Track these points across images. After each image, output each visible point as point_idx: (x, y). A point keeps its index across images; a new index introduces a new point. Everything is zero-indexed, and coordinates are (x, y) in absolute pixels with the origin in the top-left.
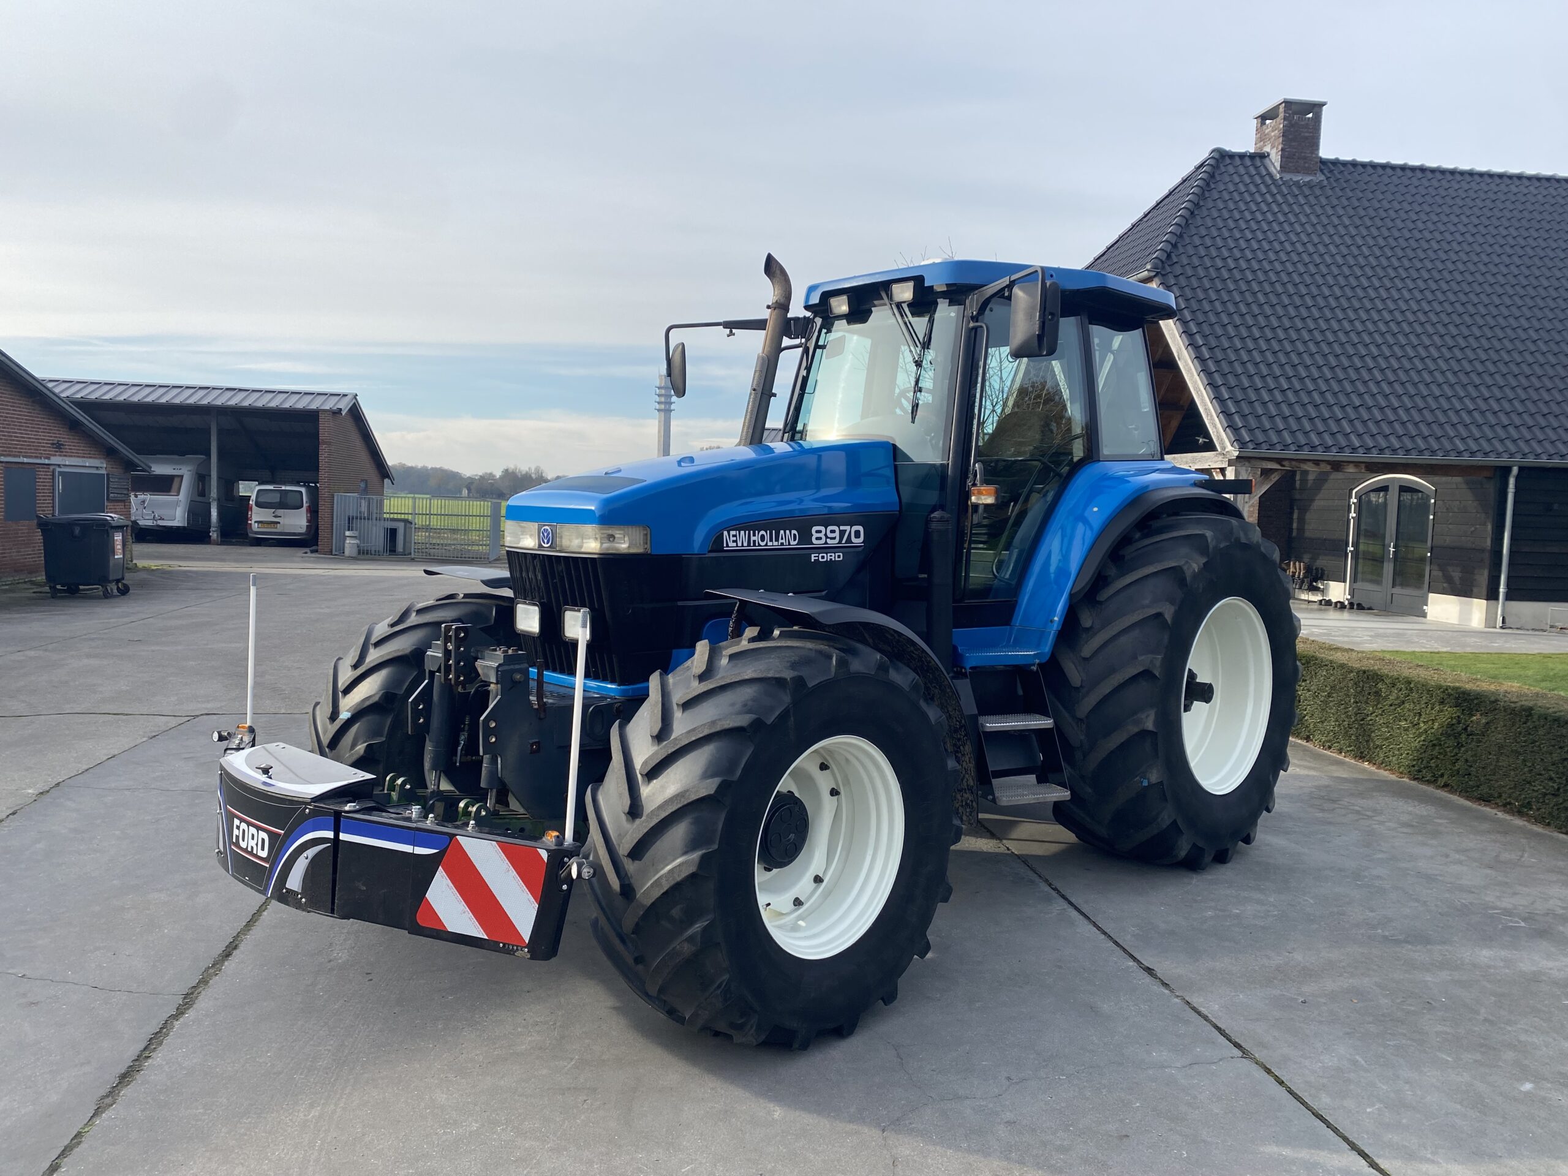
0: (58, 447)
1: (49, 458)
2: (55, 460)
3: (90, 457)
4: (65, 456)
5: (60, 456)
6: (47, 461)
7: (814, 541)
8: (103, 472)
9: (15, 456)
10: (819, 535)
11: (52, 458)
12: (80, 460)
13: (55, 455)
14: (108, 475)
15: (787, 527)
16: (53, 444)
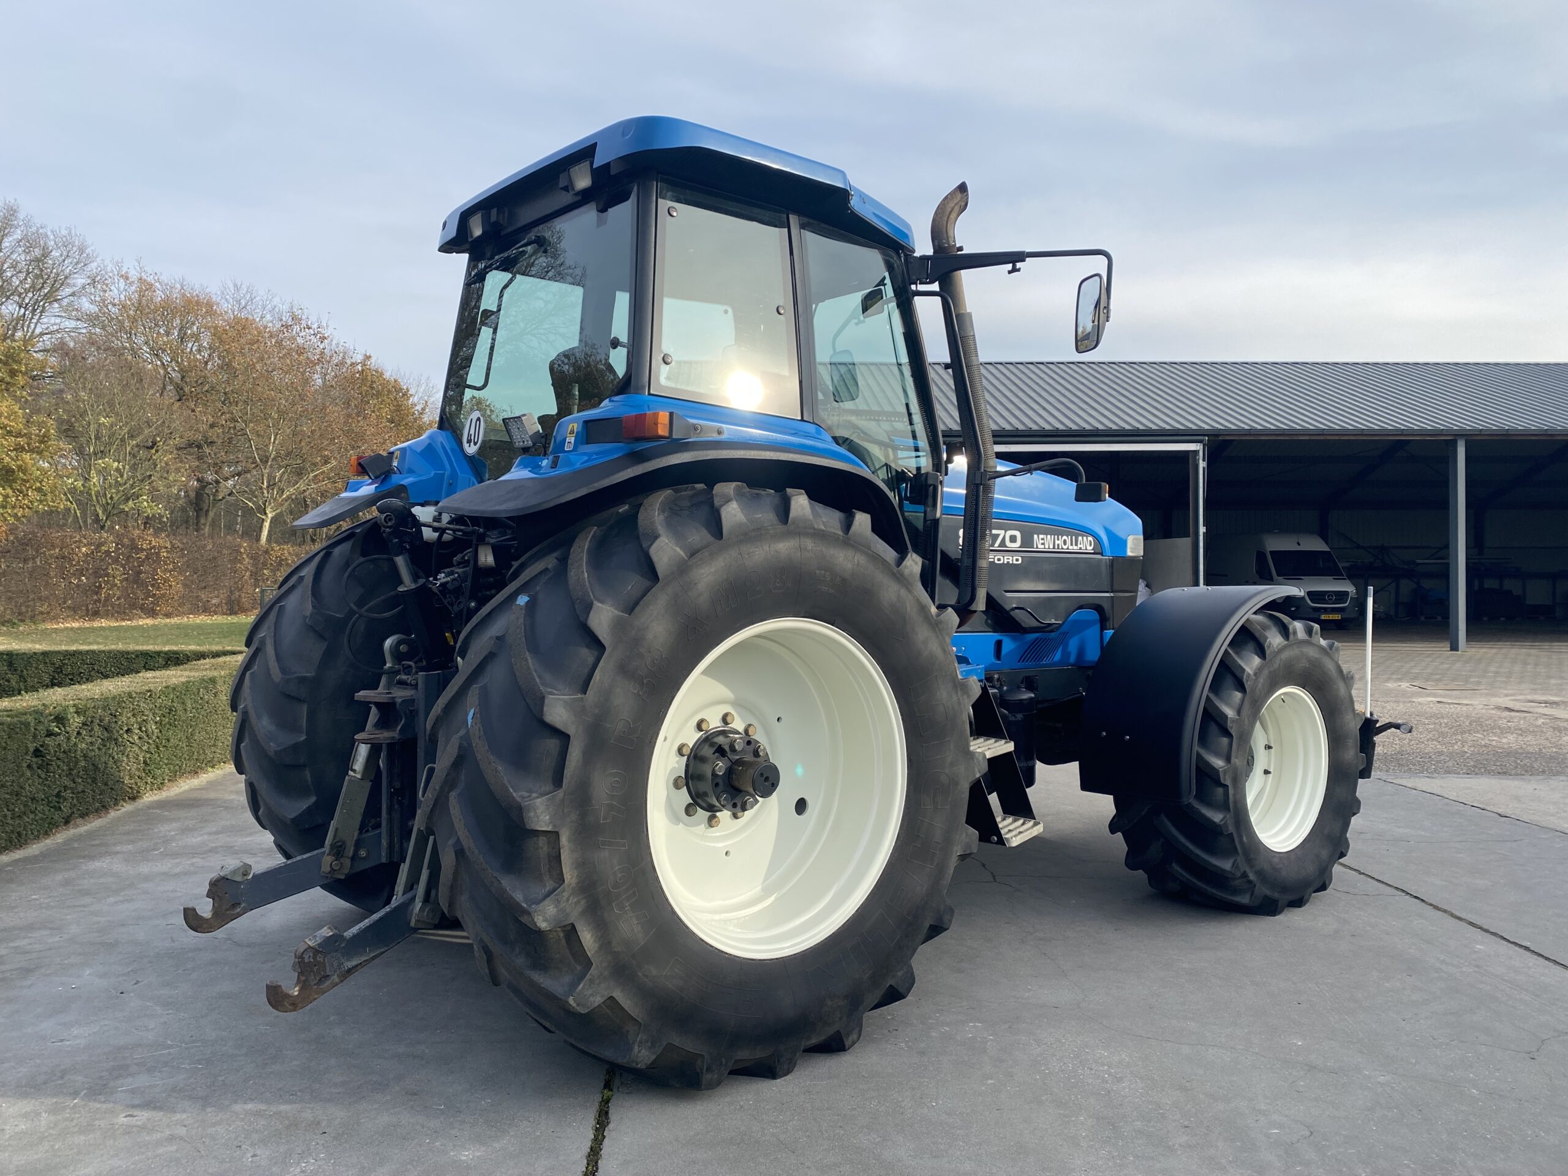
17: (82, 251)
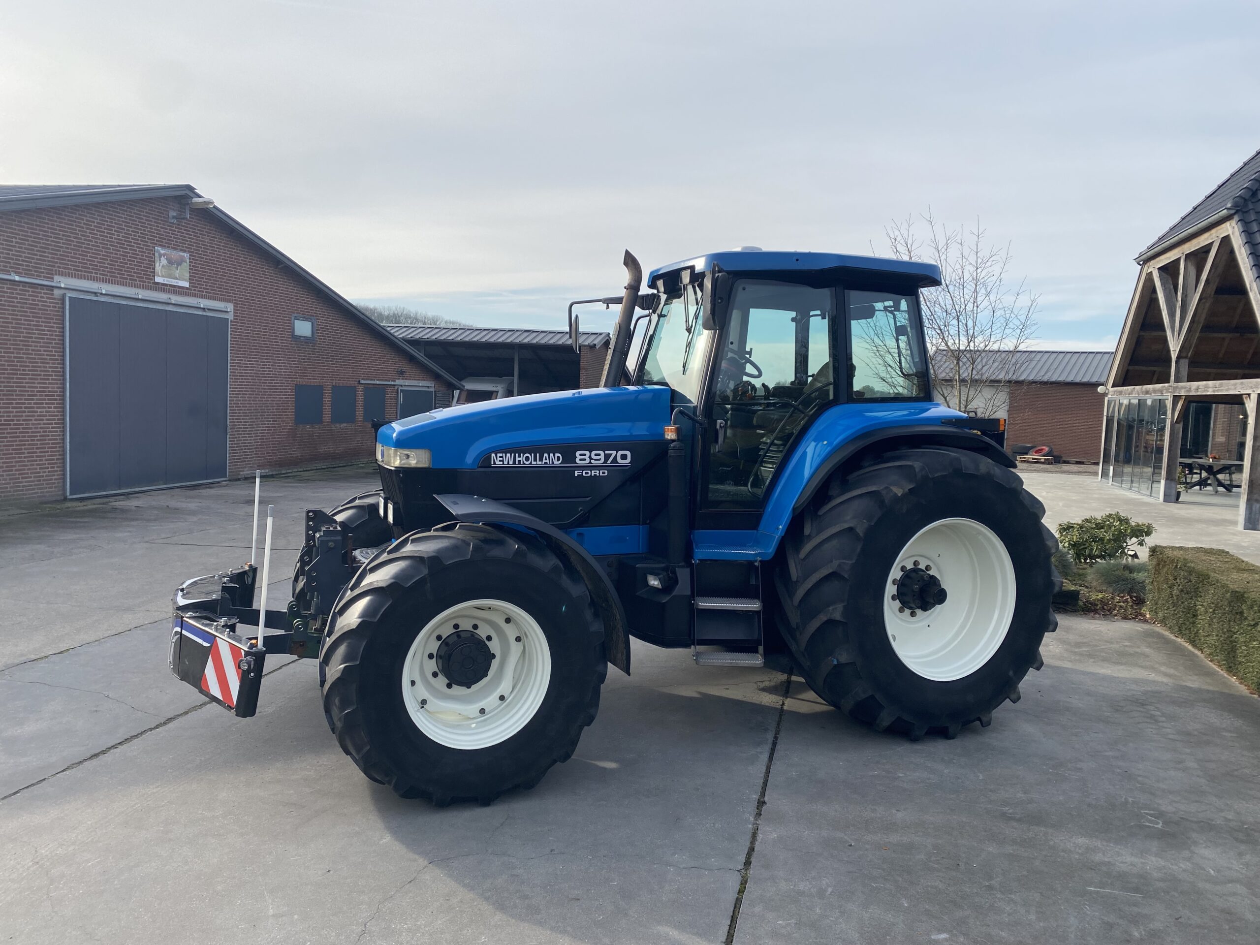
0: (401, 374)
1: (394, 381)
2: (398, 382)
3: (424, 380)
4: (406, 379)
5: (403, 379)
6: (392, 383)
7: (577, 460)
8: (432, 390)
9: (372, 380)
10: (582, 457)
11: (397, 381)
12: (417, 382)
13: (399, 379)
14: (435, 391)
15: (552, 450)
16: (397, 371)
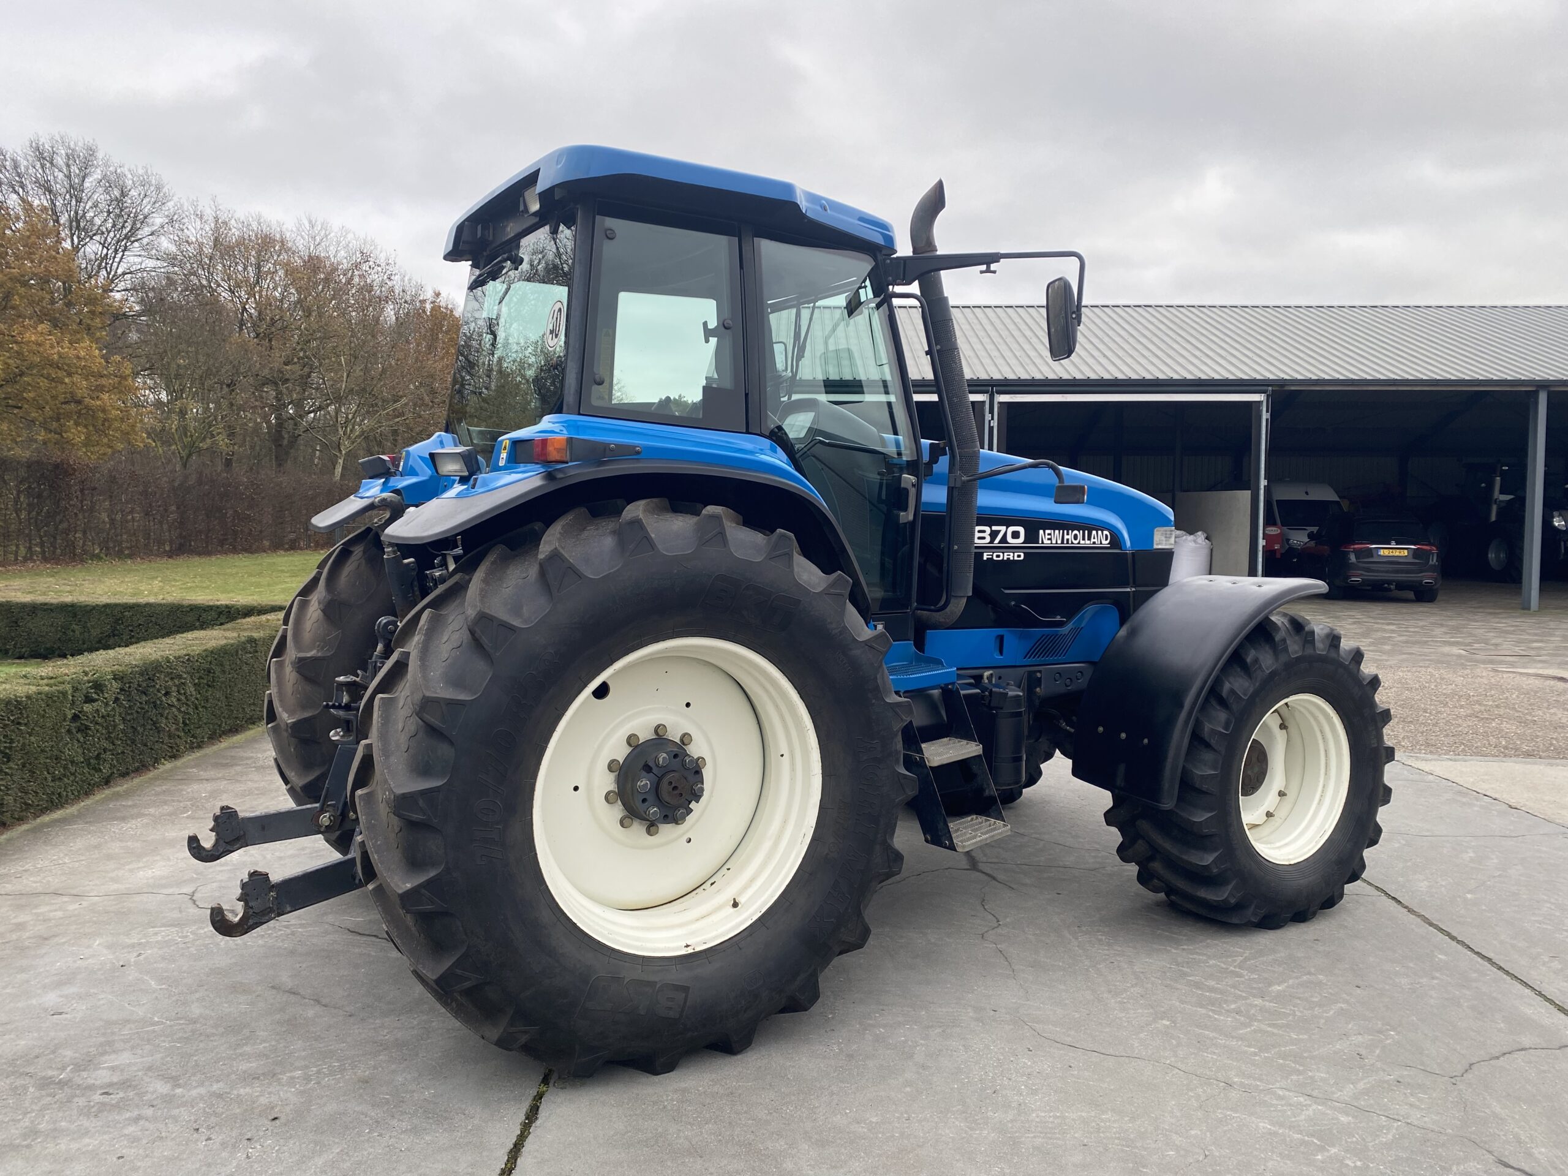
17: (158, 189)
